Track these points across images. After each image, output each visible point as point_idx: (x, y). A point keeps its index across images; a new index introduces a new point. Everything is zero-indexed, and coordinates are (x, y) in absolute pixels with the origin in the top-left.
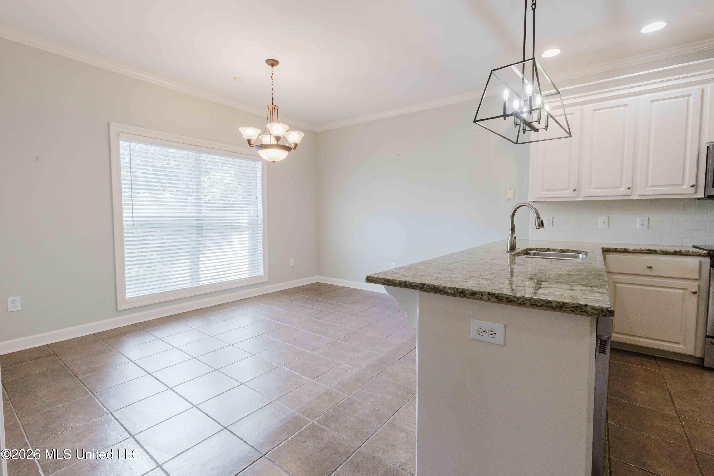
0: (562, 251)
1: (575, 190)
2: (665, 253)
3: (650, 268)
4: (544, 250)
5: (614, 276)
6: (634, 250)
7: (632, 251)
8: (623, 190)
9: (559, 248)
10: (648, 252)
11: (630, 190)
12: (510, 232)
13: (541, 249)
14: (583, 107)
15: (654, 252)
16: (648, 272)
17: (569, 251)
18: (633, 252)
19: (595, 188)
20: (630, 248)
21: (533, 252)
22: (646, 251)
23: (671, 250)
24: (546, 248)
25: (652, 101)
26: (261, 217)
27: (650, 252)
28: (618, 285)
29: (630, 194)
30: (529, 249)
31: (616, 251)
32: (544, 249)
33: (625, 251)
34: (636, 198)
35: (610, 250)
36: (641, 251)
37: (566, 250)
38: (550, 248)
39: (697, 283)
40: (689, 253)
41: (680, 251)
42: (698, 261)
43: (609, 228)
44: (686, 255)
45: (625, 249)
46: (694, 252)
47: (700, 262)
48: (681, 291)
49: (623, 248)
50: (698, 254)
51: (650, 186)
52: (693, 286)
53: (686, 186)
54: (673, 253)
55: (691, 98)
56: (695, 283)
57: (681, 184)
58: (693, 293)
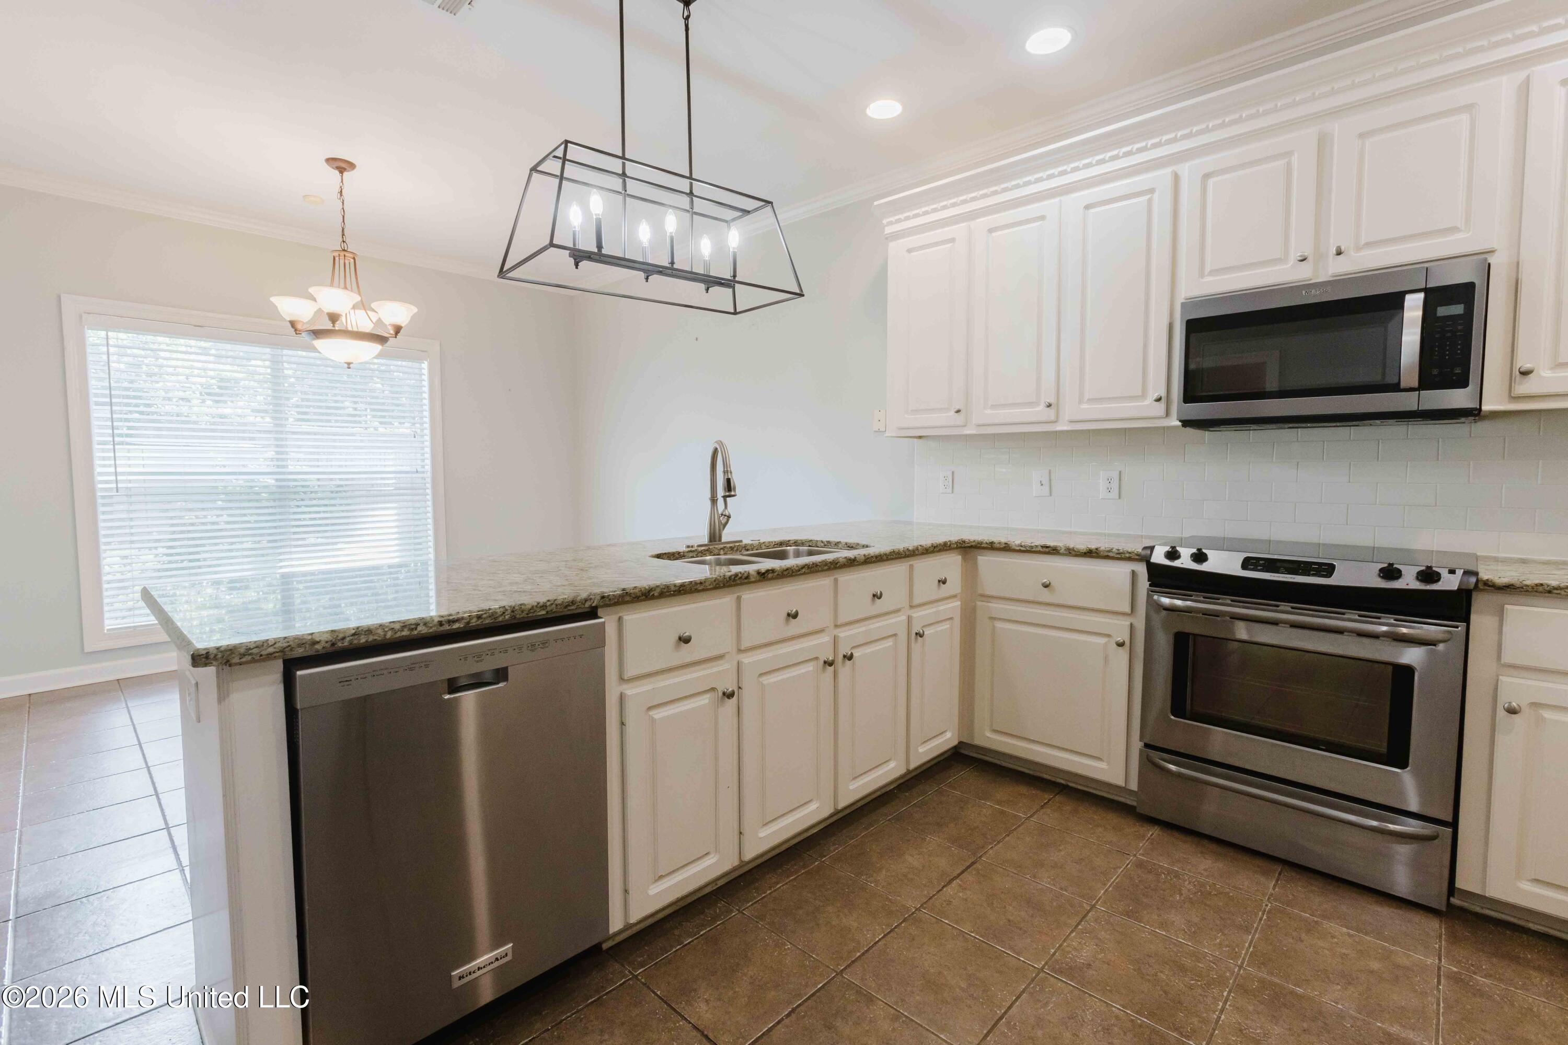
1: (958, 411)
2: (1071, 553)
3: (1046, 586)
4: (822, 544)
5: (990, 604)
6: (1021, 546)
7: (1018, 548)
8: (1039, 412)
10: (1045, 549)
11: (1050, 411)
12: (709, 503)
14: (970, 225)
15: (1054, 550)
16: (1045, 596)
18: (1020, 551)
19: (994, 407)
20: (1016, 540)
21: (794, 549)
22: (1040, 549)
23: (1082, 546)
24: (825, 539)
25: (1087, 207)
26: (429, 474)
27: (1047, 550)
28: (999, 625)
29: (1053, 418)
31: (991, 547)
32: (822, 542)
33: (1006, 548)
34: (1065, 428)
35: (982, 545)
36: (1032, 547)
39: (1128, 623)
40: (1111, 554)
41: (1097, 549)
42: (1130, 570)
43: (1051, 495)
44: (1107, 557)
45: (1005, 543)
46: (1121, 551)
47: (1134, 573)
48: (1102, 640)
49: (1003, 540)
50: (1127, 555)
51: (1088, 400)
52: (1120, 628)
53: (1150, 400)
54: (1085, 553)
55: (1156, 196)
56: (1125, 623)
57: (1143, 396)
58: (1121, 645)
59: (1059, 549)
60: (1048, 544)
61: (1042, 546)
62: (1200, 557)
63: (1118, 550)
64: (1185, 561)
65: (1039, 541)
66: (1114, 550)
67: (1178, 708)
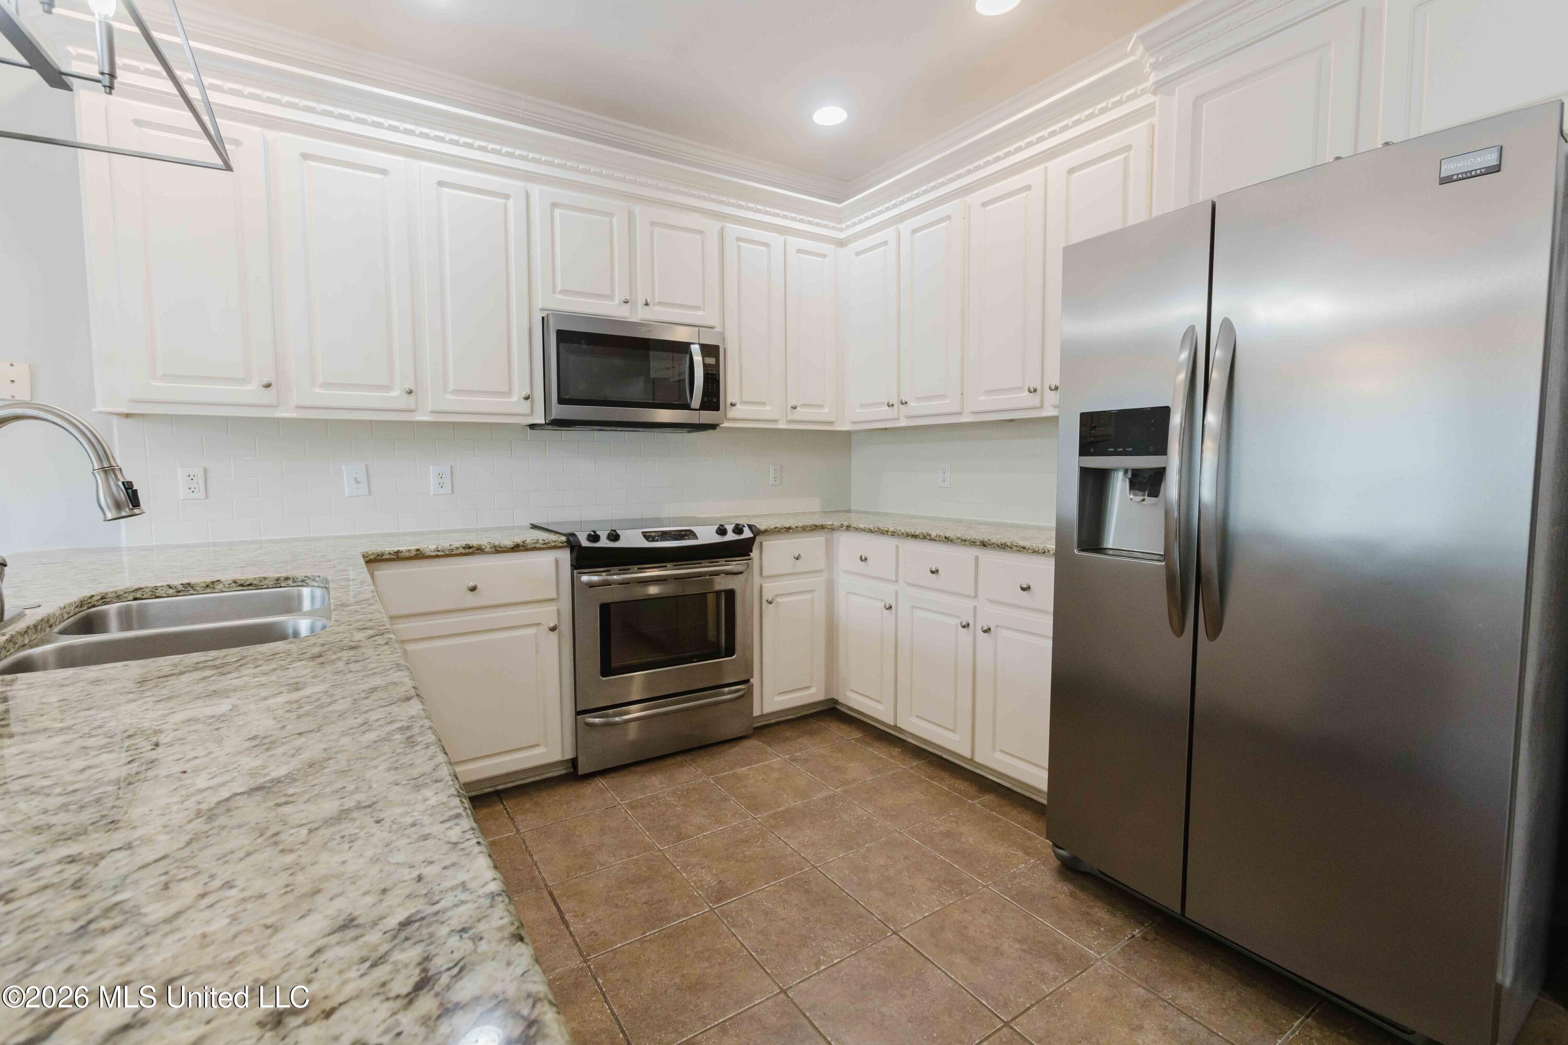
0: (242, 585)
1: (268, 386)
2: (498, 550)
3: (473, 589)
4: (171, 591)
6: (438, 551)
7: (434, 554)
8: (394, 396)
9: (227, 576)
10: (467, 550)
11: (412, 397)
13: (156, 588)
14: (271, 135)
15: (478, 549)
16: (471, 600)
17: (266, 582)
18: (437, 556)
19: (324, 385)
20: (429, 546)
21: (119, 608)
22: (462, 550)
23: (508, 543)
24: (176, 582)
25: (442, 183)
27: (471, 550)
28: (410, 647)
29: (413, 406)
30: (96, 598)
31: (397, 557)
32: (170, 587)
33: (419, 556)
34: (426, 419)
35: (384, 557)
36: (452, 550)
37: (255, 579)
38: (193, 581)
39: (556, 608)
40: (538, 545)
41: (523, 542)
42: (554, 559)
43: (370, 494)
44: (534, 549)
45: (418, 550)
46: (547, 541)
47: (557, 562)
48: (532, 631)
49: (413, 548)
50: (553, 544)
51: (453, 390)
52: (549, 614)
53: (516, 397)
54: (512, 548)
55: (511, 203)
56: (552, 609)
57: (508, 394)
58: (553, 629)
59: (483, 547)
60: (471, 543)
61: (464, 548)
62: (614, 537)
63: (544, 540)
64: (604, 543)
65: (458, 541)
66: (540, 541)
67: (607, 669)
